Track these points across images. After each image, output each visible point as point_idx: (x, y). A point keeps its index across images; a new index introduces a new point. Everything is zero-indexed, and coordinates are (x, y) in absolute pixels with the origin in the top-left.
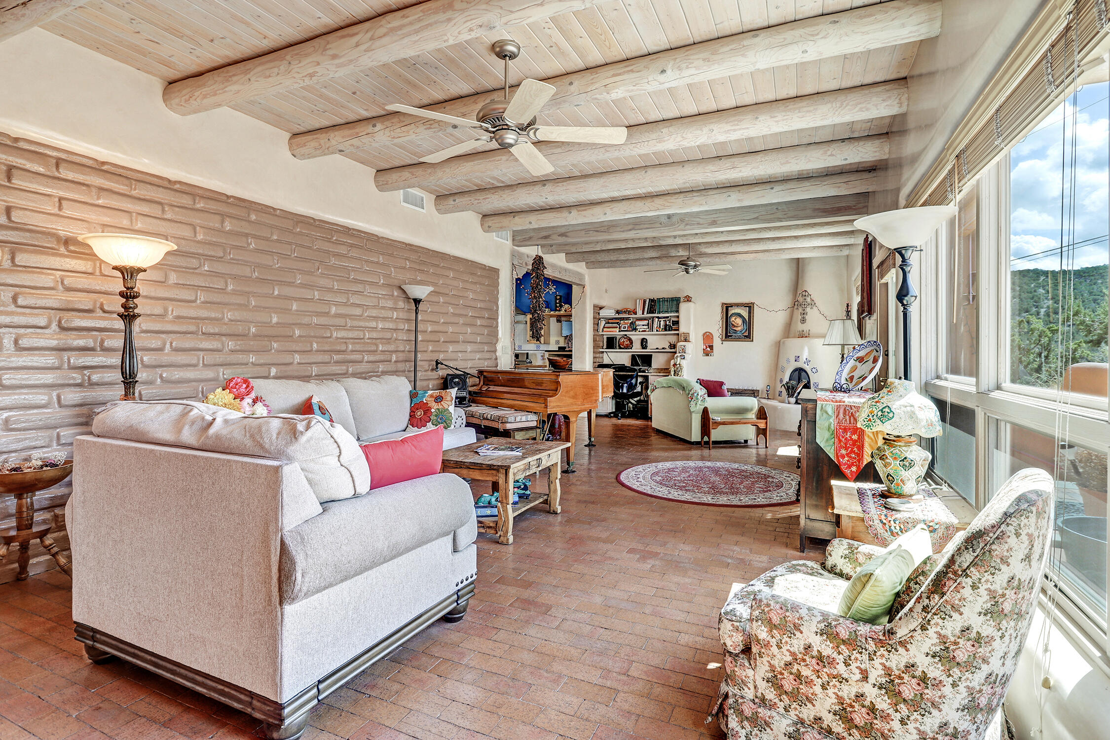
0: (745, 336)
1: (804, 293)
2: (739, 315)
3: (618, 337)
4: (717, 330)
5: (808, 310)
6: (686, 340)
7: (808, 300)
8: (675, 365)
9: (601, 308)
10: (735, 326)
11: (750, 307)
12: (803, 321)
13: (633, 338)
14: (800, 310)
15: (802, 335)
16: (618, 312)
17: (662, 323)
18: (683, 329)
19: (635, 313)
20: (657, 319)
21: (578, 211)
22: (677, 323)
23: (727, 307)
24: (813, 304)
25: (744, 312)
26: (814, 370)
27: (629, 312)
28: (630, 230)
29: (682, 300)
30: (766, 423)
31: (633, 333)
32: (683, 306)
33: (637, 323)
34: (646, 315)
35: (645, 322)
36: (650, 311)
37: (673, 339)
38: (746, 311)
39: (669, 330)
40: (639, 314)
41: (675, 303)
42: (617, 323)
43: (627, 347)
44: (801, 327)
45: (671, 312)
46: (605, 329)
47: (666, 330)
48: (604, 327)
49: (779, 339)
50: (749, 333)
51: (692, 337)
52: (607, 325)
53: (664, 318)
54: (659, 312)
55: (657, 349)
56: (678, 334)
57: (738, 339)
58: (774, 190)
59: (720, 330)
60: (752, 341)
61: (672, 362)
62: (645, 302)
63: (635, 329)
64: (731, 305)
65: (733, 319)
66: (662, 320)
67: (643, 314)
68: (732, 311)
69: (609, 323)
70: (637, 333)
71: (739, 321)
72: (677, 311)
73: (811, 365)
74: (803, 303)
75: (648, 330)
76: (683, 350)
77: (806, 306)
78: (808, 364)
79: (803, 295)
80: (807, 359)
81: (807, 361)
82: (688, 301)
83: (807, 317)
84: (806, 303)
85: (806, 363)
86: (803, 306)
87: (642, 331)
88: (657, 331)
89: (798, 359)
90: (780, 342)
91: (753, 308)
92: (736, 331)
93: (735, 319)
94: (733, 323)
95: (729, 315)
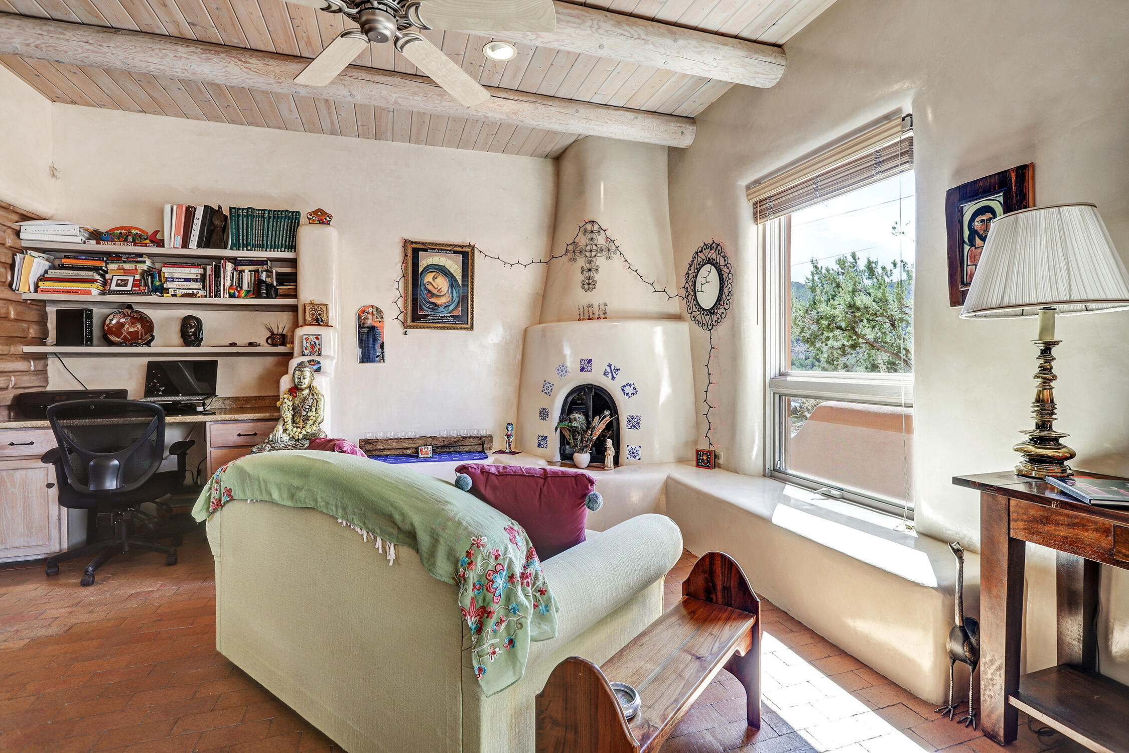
0: (456, 317)
1: (589, 227)
2: (443, 271)
3: (98, 312)
4: (391, 301)
5: (600, 261)
6: (319, 321)
7: (601, 240)
8: (295, 390)
9: (26, 217)
10: (433, 295)
11: (466, 254)
12: (589, 284)
13: (153, 314)
14: (581, 262)
15: (588, 315)
16: (96, 236)
17: (247, 277)
18: (308, 293)
19: (161, 243)
20: (229, 266)
22: (290, 278)
23: (415, 251)
24: (611, 248)
25: (453, 265)
26: (627, 389)
27: (138, 239)
29: (303, 220)
31: (154, 298)
32: (307, 234)
33: (167, 271)
34: (193, 249)
35: (194, 272)
37: (281, 322)
38: (456, 262)
39: (268, 296)
40: (173, 244)
41: (284, 224)
42: (96, 269)
43: (133, 340)
44: (583, 298)
45: (274, 247)
46: (43, 285)
47: (258, 295)
48: (42, 278)
49: (524, 326)
50: (465, 311)
51: (334, 316)
52: (52, 273)
53: (251, 262)
54: (237, 246)
55: (233, 345)
56: (294, 309)
57: (440, 323)
59: (400, 303)
60: (472, 328)
61: (285, 383)
62: (190, 212)
63: (162, 290)
64: (426, 247)
65: (429, 278)
66: (247, 269)
67: (185, 245)
68: (426, 260)
69: (62, 267)
70: (167, 299)
71: (442, 283)
72: (292, 247)
73: (621, 380)
74: (588, 248)
75: (201, 293)
76: (313, 346)
77: (594, 254)
78: (613, 378)
79: (585, 231)
80: (610, 366)
81: (608, 370)
82: (321, 222)
83: (597, 277)
84: (594, 247)
85: (605, 374)
86: (588, 254)
87: (184, 295)
88: (231, 296)
89: (586, 365)
90: (526, 330)
91: (473, 256)
92: (435, 304)
93: (434, 278)
94: (430, 287)
95: (421, 269)
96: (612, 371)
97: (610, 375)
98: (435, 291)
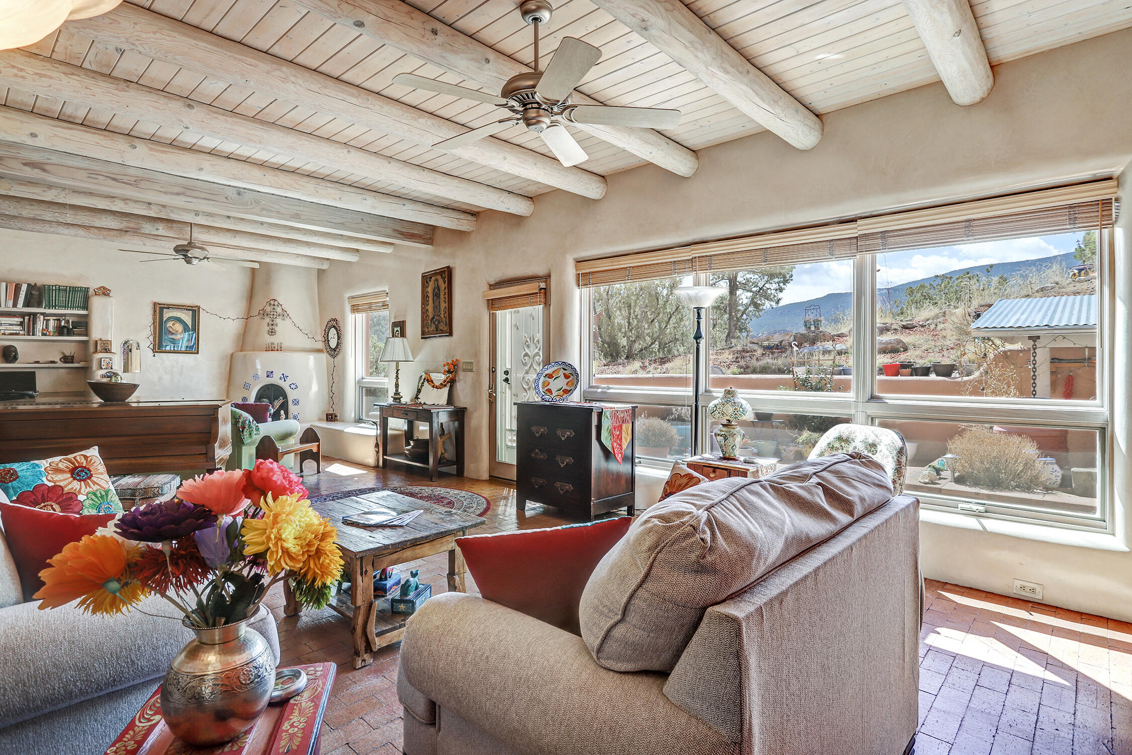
0: (187, 347)
1: (272, 302)
2: (179, 320)
4: (144, 337)
5: (278, 321)
6: (107, 350)
7: (279, 310)
10: (172, 334)
11: (195, 311)
12: (272, 332)
14: (267, 320)
15: (271, 348)
17: (52, 324)
18: (96, 334)
20: (42, 317)
21: (151, 149)
22: (83, 324)
23: (159, 309)
24: (284, 314)
25: (187, 317)
26: (292, 386)
28: (178, 194)
29: (93, 292)
30: (319, 446)
32: (97, 303)
34: (19, 308)
35: (18, 320)
36: (27, 304)
37: (69, 349)
38: (188, 315)
39: (67, 335)
40: (5, 306)
41: (80, 295)
44: (269, 339)
45: (73, 307)
47: (59, 334)
49: (231, 352)
50: (194, 343)
54: (49, 306)
55: (37, 362)
57: (178, 351)
58: (405, 207)
59: (151, 338)
62: (18, 288)
64: (169, 307)
65: (170, 324)
66: (53, 318)
67: (15, 305)
68: (167, 314)
71: (178, 327)
72: (87, 308)
73: (289, 381)
74: (272, 313)
75: (21, 332)
76: (107, 365)
77: (275, 317)
78: (285, 380)
79: (270, 304)
80: (283, 375)
81: (282, 376)
82: (104, 294)
83: (276, 329)
84: (275, 313)
85: (280, 379)
86: (271, 316)
87: (11, 334)
88: (43, 334)
89: (270, 374)
90: (232, 355)
91: (199, 312)
92: (174, 339)
93: (173, 325)
94: (171, 329)
95: (164, 319)
96: (284, 377)
97: (283, 380)
98: (174, 332)
